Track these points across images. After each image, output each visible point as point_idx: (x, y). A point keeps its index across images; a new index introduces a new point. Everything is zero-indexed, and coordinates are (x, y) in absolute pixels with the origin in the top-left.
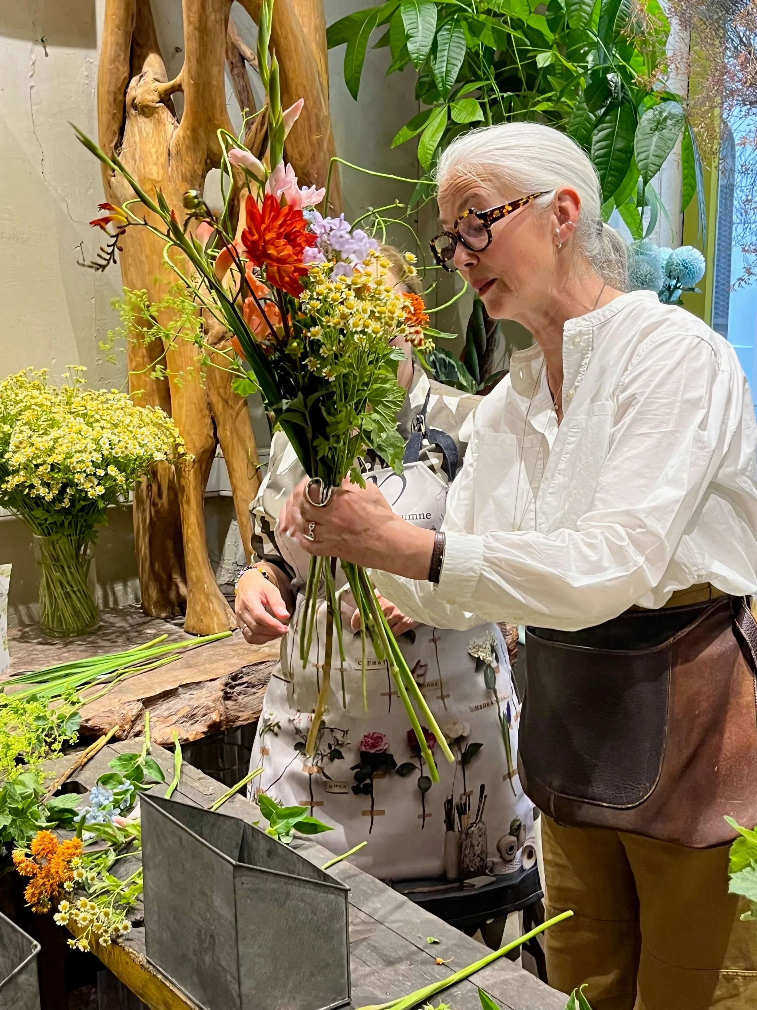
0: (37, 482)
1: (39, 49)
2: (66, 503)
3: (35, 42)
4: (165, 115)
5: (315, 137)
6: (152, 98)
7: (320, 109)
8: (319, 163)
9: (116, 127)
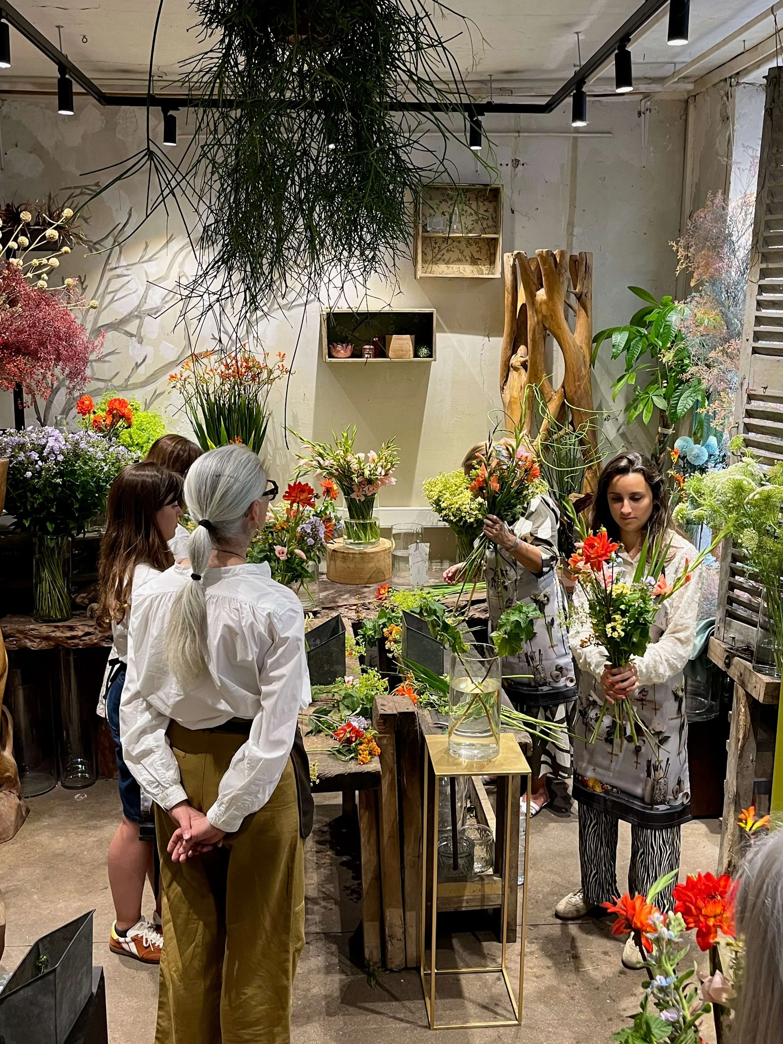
0: (450, 514)
1: (487, 339)
2: (461, 524)
3: (485, 336)
4: (523, 371)
5: (577, 384)
6: (518, 364)
7: (581, 372)
8: (578, 395)
9: (505, 375)
